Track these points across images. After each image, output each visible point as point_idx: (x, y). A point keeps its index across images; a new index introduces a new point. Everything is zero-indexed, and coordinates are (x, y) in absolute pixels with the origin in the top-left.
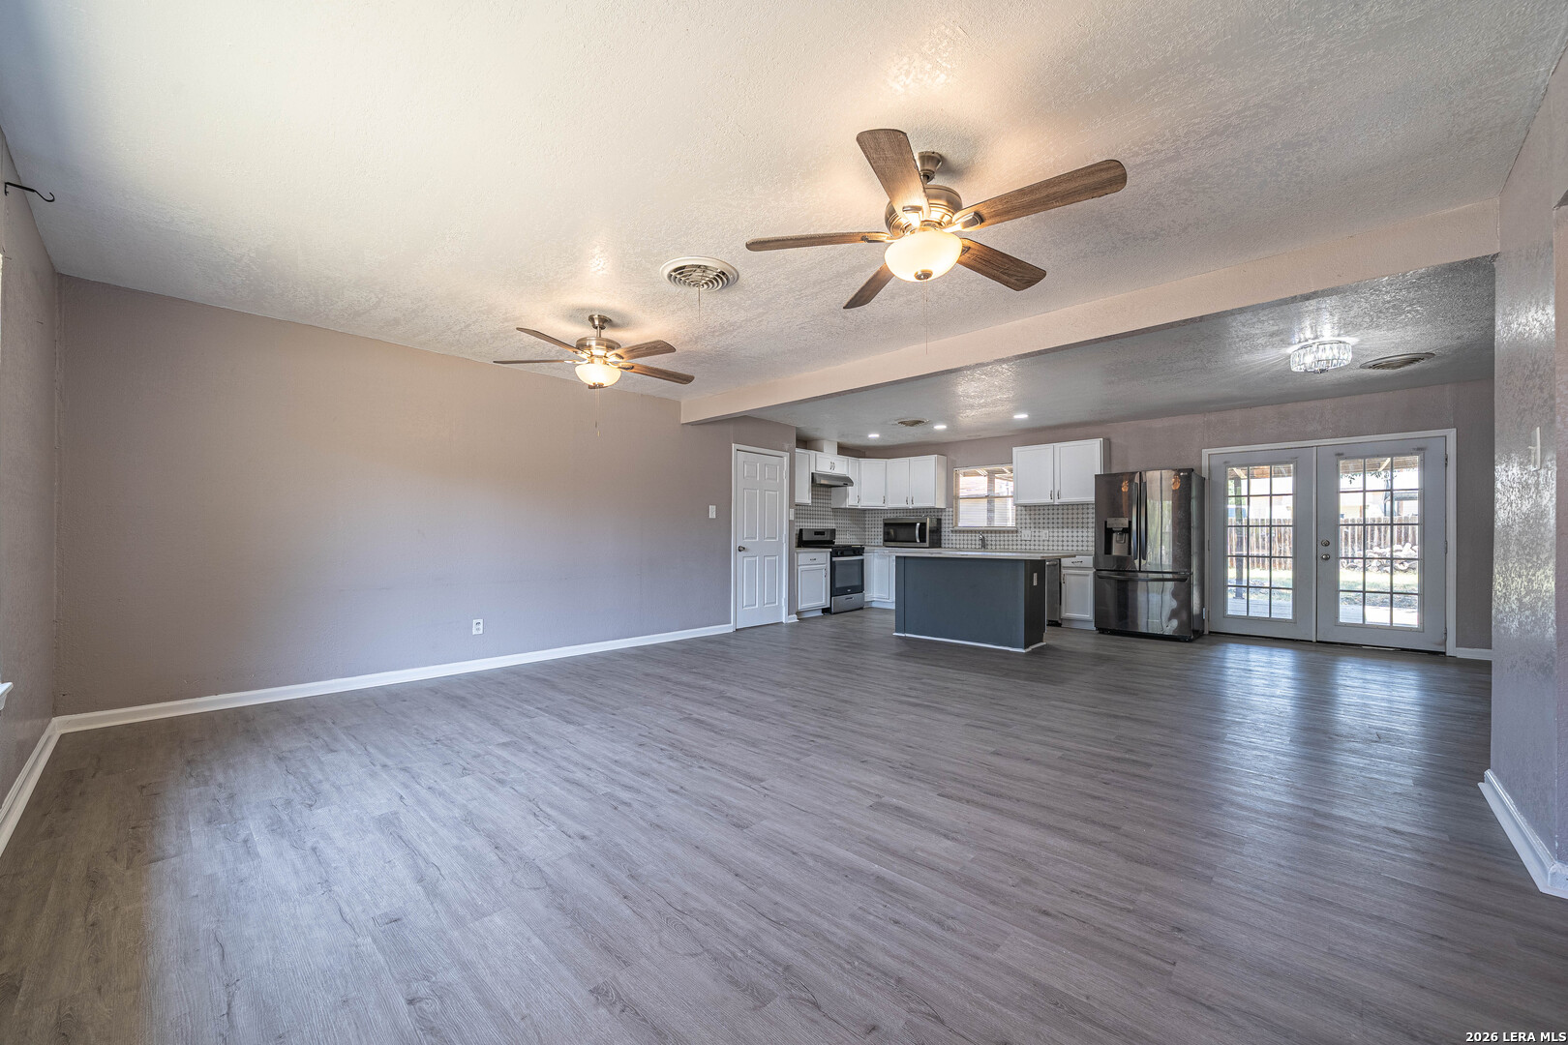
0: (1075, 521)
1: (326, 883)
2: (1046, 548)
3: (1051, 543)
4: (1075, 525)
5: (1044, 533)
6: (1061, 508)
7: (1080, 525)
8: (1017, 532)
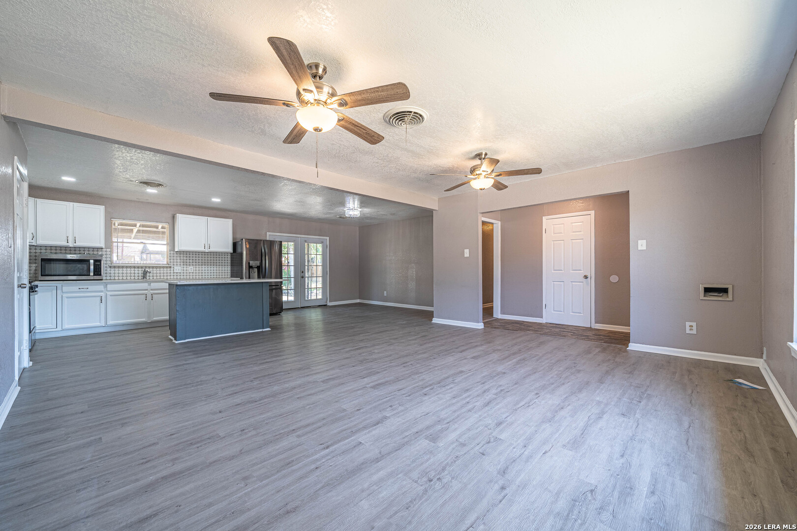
0: (209, 261)
1: (632, 439)
2: (191, 277)
3: (194, 274)
4: (209, 264)
5: (191, 269)
6: (209, 254)
7: (212, 264)
8: (170, 267)
